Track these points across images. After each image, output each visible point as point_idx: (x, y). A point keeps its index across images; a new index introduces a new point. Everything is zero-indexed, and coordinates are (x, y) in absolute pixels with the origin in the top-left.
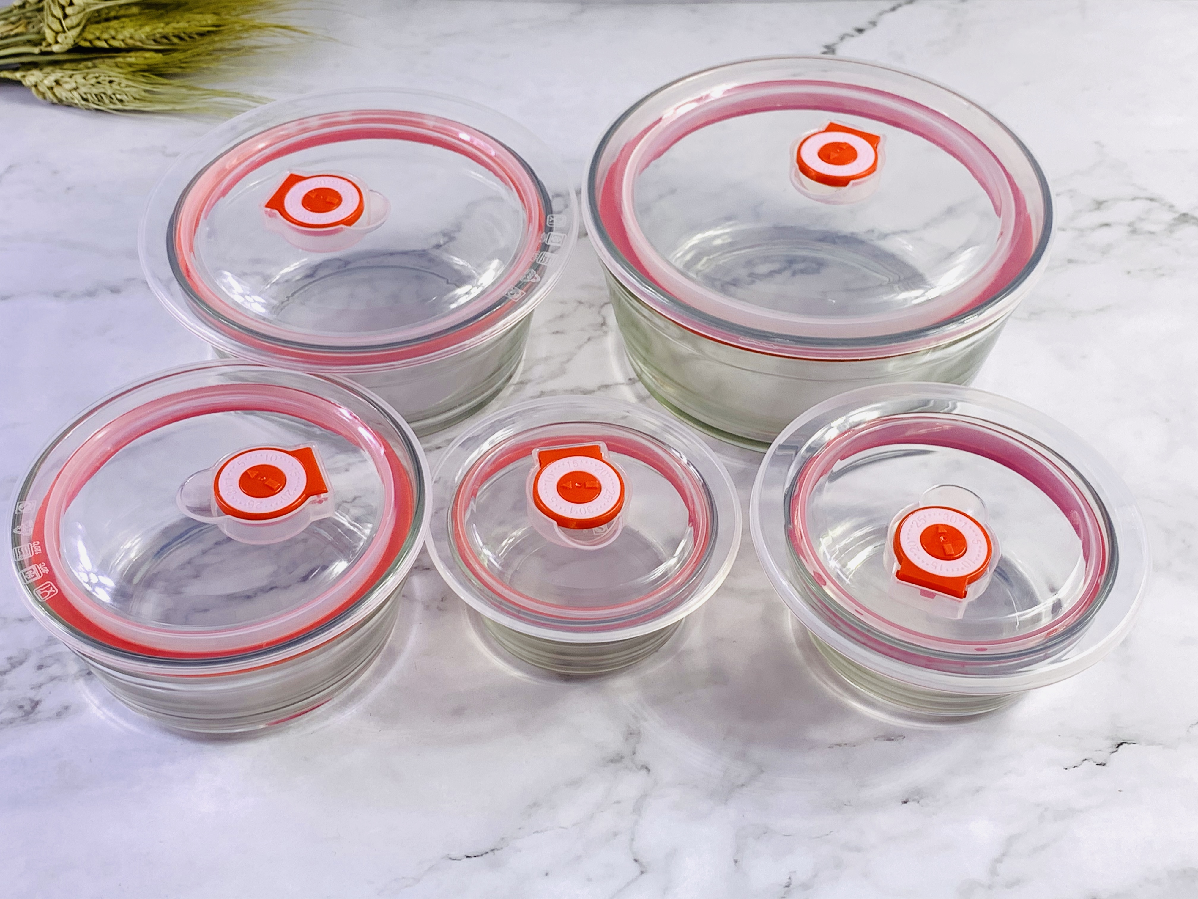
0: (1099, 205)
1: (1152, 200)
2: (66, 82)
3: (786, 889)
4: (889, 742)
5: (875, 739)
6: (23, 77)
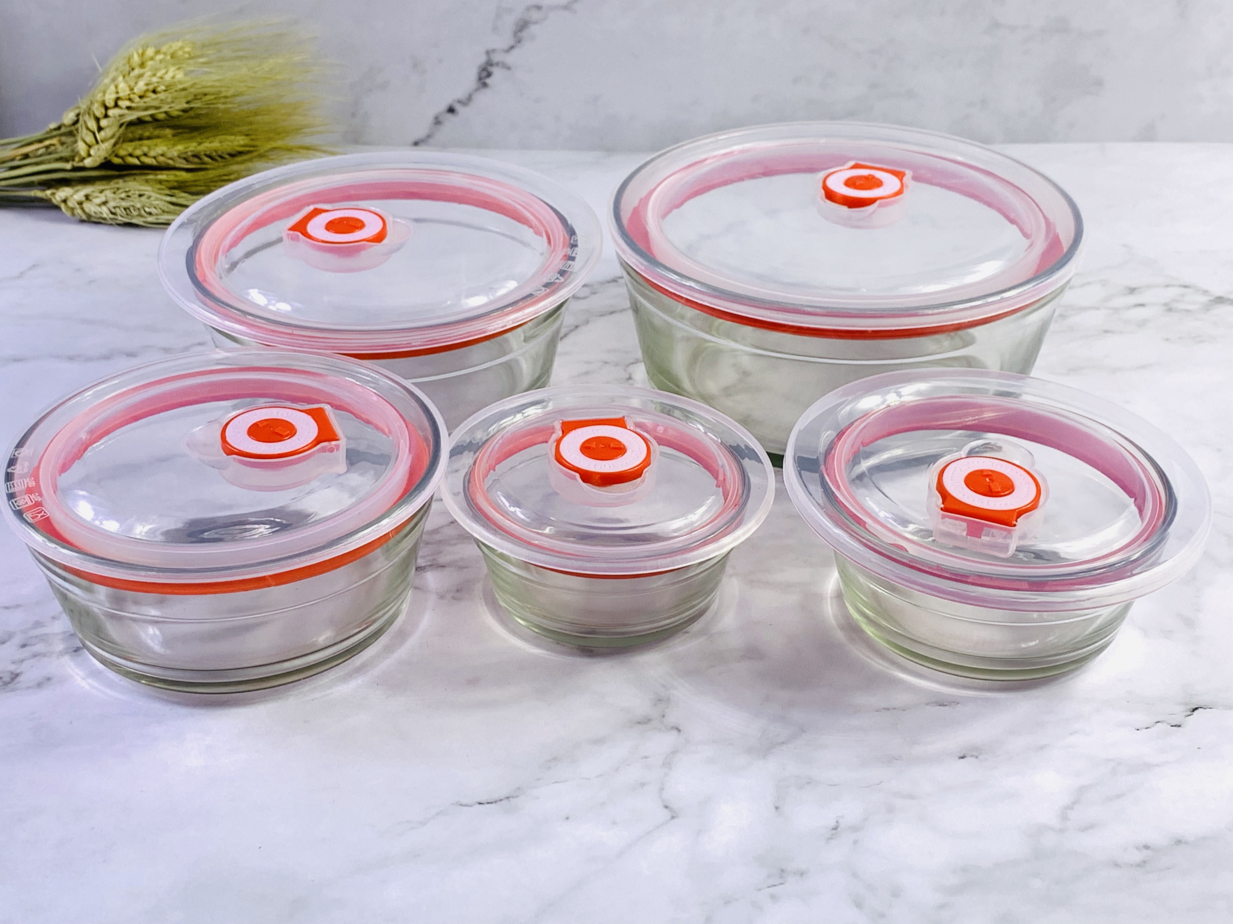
0: (1132, 290)
1: (1185, 287)
2: (97, 197)
3: (834, 831)
4: (942, 708)
5: (927, 704)
6: (53, 194)
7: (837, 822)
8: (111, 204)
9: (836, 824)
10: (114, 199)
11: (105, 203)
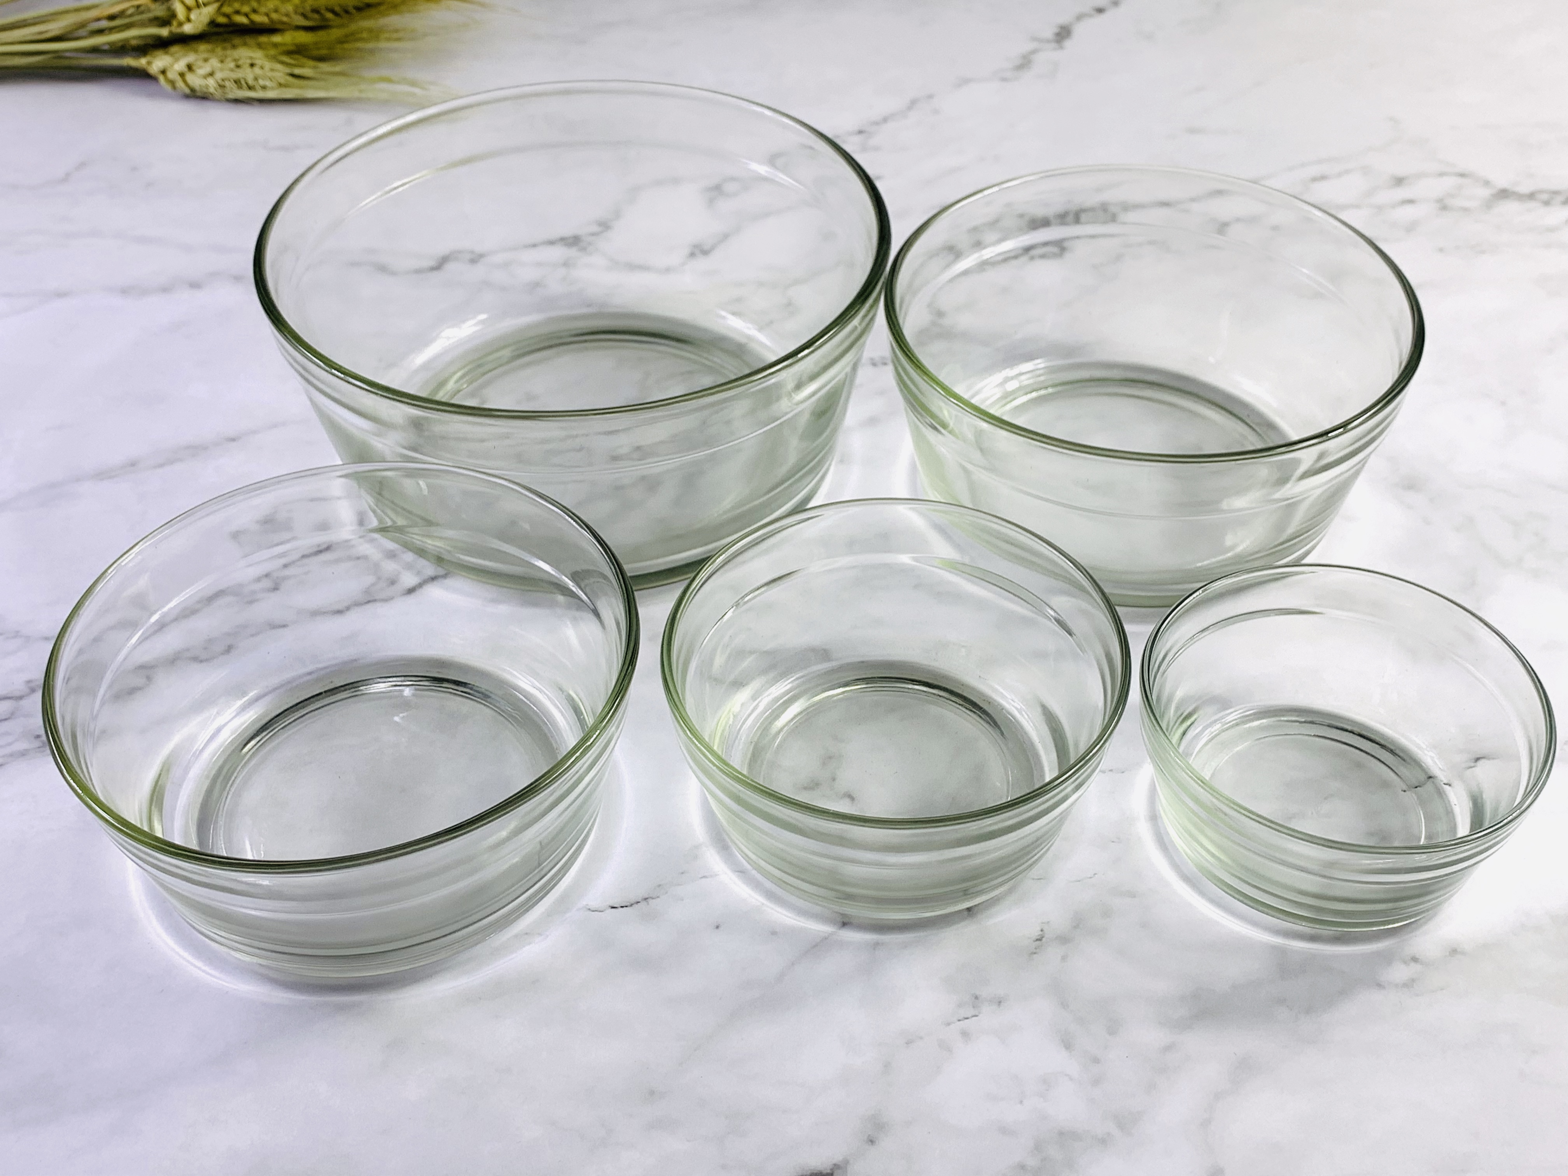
0: (1399, 181)
1: (1462, 175)
2: (200, 67)
3: (1038, 942)
6: (149, 63)
7: (1042, 930)
8: (219, 75)
9: (1040, 933)
10: (222, 70)
11: (211, 74)
